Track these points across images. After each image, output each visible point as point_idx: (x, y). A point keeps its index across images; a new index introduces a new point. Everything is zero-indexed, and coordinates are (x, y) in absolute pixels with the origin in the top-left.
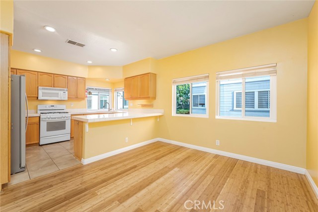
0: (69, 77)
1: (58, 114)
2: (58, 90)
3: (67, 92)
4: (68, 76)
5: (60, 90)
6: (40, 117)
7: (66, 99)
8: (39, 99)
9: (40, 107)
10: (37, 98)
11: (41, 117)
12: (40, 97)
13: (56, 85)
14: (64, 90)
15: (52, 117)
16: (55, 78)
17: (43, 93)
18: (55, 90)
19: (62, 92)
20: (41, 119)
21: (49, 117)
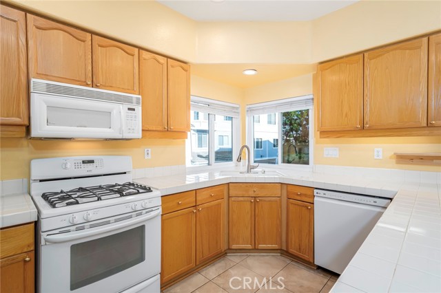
0: (145, 55)
1: (115, 200)
2: (109, 98)
3: (139, 109)
4: (140, 48)
5: (119, 100)
6: (36, 224)
7: (138, 134)
8: (35, 132)
9: (40, 168)
10: (28, 128)
11: (45, 226)
12: (40, 128)
13: (101, 79)
14: (129, 100)
15: (92, 216)
16: (99, 51)
17: (50, 108)
18: (100, 97)
19: (123, 108)
20: (43, 236)
21: (79, 219)
